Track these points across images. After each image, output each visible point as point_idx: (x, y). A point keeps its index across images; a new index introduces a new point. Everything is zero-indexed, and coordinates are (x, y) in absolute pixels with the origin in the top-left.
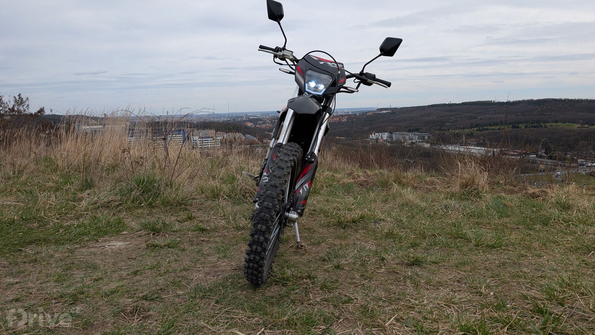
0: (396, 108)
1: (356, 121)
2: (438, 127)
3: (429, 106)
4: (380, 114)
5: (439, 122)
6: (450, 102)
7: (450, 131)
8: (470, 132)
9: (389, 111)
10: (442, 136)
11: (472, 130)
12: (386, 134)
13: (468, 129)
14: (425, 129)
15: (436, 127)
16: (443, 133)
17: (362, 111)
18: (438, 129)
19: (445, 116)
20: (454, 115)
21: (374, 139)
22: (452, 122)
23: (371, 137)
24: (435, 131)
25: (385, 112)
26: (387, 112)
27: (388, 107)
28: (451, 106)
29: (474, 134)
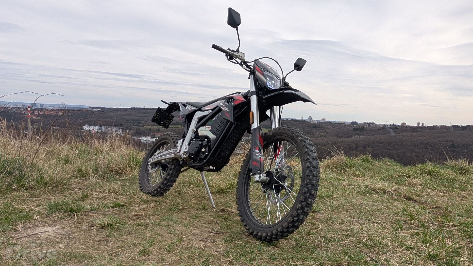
0: (105, 108)
1: (71, 115)
2: (136, 124)
3: (130, 108)
4: (92, 111)
5: (136, 120)
6: (145, 107)
7: (145, 127)
8: (158, 128)
9: (99, 110)
10: (139, 130)
11: (159, 127)
12: (97, 126)
13: (156, 126)
14: (127, 124)
15: (134, 123)
16: (139, 128)
17: (76, 108)
18: (136, 125)
19: (141, 117)
20: (147, 116)
21: (86, 130)
22: (146, 121)
23: (84, 128)
24: (134, 127)
25: (96, 110)
26: (97, 110)
27: (99, 106)
28: (144, 110)
29: (160, 130)
